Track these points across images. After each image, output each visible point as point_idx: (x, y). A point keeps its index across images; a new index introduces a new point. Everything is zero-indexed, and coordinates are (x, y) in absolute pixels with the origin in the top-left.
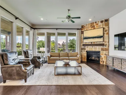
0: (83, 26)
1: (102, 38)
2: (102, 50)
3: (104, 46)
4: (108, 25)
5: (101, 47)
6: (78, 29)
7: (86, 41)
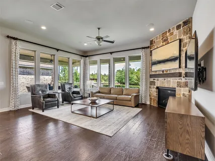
0: (152, 41)
3: (182, 78)
5: (177, 80)
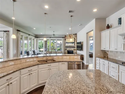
0: (66, 36)
1: (74, 44)
2: (74, 50)
4: (76, 37)
5: (74, 48)
6: (63, 37)
7: (67, 45)
